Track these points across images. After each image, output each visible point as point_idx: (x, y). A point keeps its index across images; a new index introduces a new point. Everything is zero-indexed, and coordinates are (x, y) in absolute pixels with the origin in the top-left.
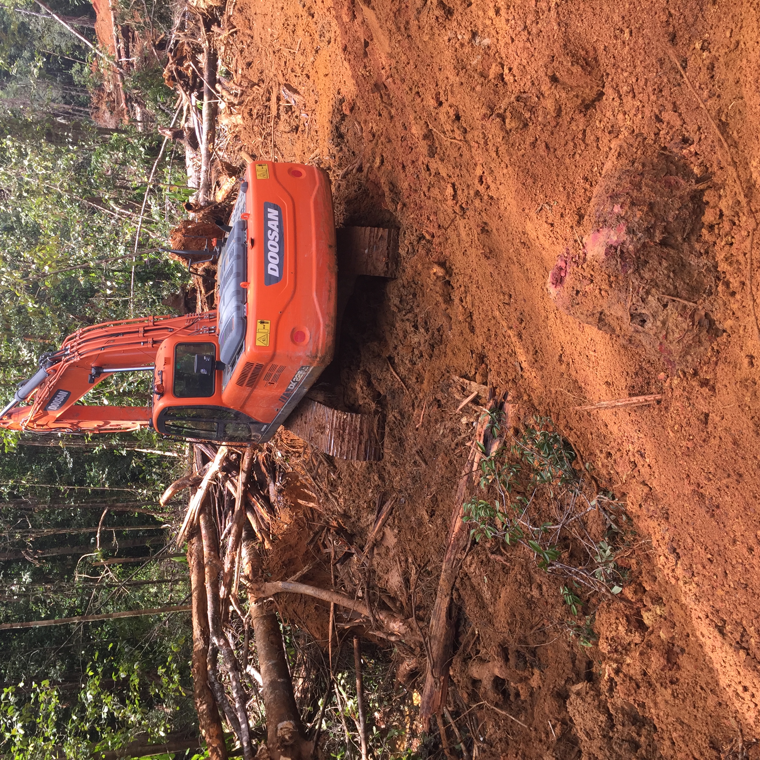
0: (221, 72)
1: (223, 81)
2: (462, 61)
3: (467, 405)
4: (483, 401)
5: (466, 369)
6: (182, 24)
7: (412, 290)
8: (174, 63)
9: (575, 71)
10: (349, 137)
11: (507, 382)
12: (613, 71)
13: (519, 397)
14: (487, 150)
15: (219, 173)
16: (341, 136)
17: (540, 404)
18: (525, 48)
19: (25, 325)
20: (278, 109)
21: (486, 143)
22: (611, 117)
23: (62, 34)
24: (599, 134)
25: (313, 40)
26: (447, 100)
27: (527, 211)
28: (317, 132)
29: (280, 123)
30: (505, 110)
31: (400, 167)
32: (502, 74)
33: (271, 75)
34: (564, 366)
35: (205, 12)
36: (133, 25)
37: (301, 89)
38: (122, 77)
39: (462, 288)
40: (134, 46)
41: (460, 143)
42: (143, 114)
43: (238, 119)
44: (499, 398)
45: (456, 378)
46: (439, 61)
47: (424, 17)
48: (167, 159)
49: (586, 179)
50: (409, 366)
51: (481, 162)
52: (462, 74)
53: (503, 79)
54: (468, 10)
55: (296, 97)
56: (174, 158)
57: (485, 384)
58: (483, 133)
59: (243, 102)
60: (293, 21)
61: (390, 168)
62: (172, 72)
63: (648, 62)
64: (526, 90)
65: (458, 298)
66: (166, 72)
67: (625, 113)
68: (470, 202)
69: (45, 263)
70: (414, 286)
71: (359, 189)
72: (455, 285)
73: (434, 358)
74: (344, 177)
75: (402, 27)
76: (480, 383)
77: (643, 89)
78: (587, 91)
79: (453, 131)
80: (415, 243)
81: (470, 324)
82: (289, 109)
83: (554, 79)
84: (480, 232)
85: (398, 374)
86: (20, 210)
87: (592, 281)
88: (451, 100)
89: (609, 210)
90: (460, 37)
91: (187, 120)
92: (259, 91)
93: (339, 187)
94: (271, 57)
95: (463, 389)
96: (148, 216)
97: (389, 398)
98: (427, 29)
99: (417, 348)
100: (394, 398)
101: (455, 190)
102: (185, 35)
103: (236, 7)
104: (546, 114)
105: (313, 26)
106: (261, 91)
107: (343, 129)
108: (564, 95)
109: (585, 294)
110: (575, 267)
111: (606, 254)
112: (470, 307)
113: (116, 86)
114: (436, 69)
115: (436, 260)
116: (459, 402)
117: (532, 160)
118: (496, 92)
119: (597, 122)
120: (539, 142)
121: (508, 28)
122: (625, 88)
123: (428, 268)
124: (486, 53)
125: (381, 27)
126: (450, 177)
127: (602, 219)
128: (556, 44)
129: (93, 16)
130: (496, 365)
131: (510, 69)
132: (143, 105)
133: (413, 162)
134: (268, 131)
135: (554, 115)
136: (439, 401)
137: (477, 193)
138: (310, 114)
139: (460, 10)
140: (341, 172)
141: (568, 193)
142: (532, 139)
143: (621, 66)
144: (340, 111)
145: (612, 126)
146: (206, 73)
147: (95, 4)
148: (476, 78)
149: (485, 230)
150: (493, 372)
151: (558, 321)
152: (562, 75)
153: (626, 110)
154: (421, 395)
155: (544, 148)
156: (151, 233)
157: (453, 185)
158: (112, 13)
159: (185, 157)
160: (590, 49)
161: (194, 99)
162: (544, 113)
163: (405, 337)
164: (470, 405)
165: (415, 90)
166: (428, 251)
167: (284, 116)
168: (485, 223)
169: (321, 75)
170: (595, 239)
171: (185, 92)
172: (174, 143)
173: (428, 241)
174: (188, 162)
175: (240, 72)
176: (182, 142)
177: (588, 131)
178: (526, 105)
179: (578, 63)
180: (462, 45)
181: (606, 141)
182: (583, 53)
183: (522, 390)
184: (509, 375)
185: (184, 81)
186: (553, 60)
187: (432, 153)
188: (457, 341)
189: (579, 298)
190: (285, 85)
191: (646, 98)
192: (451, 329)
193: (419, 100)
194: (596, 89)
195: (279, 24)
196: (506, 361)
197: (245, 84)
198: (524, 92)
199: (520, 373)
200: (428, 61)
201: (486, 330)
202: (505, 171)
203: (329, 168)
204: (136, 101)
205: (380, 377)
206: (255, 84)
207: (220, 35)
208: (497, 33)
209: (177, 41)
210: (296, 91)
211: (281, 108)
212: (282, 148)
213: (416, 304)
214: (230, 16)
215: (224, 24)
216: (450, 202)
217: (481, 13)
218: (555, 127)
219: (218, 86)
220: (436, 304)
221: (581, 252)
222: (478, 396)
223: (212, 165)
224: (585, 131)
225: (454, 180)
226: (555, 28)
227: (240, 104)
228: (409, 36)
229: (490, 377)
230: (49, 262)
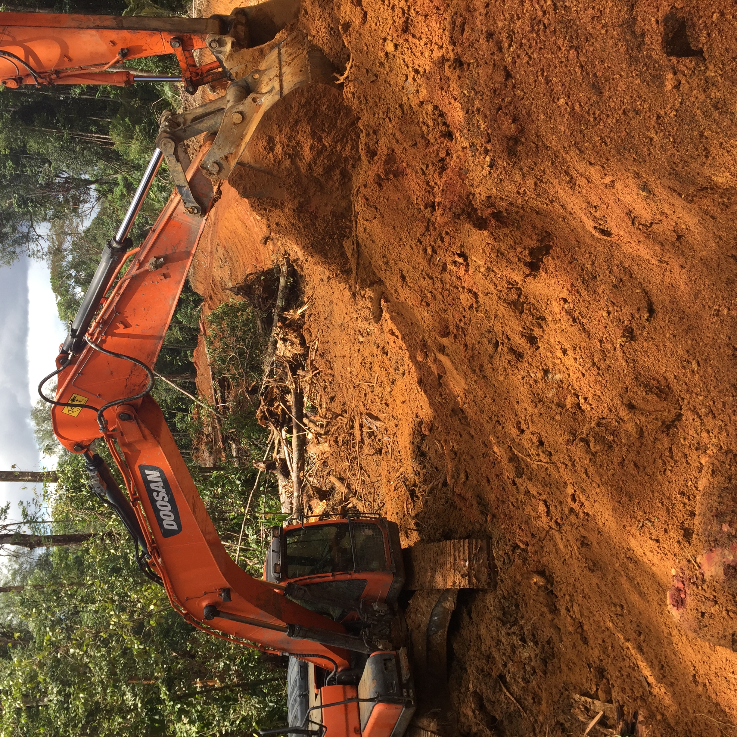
0: (307, 407)
1: (309, 414)
2: (538, 394)
3: (594, 727)
4: (611, 722)
5: (587, 685)
6: (271, 371)
7: (514, 601)
8: (265, 404)
9: (650, 399)
10: (431, 454)
11: (635, 700)
12: (688, 396)
13: (651, 716)
14: (576, 471)
15: (310, 498)
16: (423, 454)
17: (677, 723)
18: (597, 382)
19: (130, 666)
20: (362, 435)
21: (573, 465)
22: (695, 435)
23: (168, 390)
24: (687, 451)
25: (388, 373)
26: (528, 428)
27: (628, 528)
28: (399, 452)
29: (364, 447)
30: (588, 435)
31: (485, 481)
32: (578, 404)
33: (353, 406)
34: (700, 688)
35: (291, 359)
36: (229, 376)
37: (382, 416)
38: (220, 422)
39: (567, 597)
40: (229, 393)
41: (547, 465)
42: (238, 450)
43: (325, 447)
44: (629, 718)
45: (577, 697)
46: (515, 395)
47: (496, 362)
48: (261, 488)
49: (682, 494)
50: (523, 684)
51: (571, 481)
52: (540, 405)
53: (580, 408)
54: (537, 353)
55: (378, 423)
56: (268, 487)
57: (610, 701)
58: (569, 456)
59: (329, 431)
60: (370, 359)
61: (475, 482)
62: (264, 412)
63: (721, 387)
64: (605, 416)
65: (564, 607)
66: (258, 412)
67: (708, 432)
68: (565, 517)
69: (151, 601)
70: (515, 596)
71: (447, 503)
72: (558, 594)
73: (548, 675)
74: (431, 492)
75: (477, 369)
76: (604, 702)
77: (722, 410)
78: (666, 414)
79: (538, 455)
80: (510, 553)
81: (581, 635)
82: (372, 434)
83: (631, 407)
84: (579, 546)
85: (512, 694)
86: (128, 551)
87: (716, 602)
88: (532, 428)
89: (718, 529)
90: (533, 375)
91: (278, 452)
92: (343, 420)
93: (427, 502)
94: (352, 391)
95: (587, 709)
96: (245, 545)
97: (506, 723)
98: (501, 370)
99: (529, 664)
100: (511, 722)
101: (547, 507)
102: (275, 380)
103: (318, 353)
104: (629, 436)
105: (388, 362)
106: (345, 420)
107: (424, 448)
108: (643, 419)
109: (711, 616)
110: (694, 588)
111: (725, 574)
112: (578, 616)
113: (214, 428)
114: (514, 403)
115: (535, 569)
116: (585, 724)
117: (623, 478)
118: (575, 419)
119: (682, 440)
120: (626, 462)
121: (577, 365)
122: (703, 410)
123: (528, 578)
124: (560, 387)
125: (456, 369)
126: (540, 494)
127: (712, 539)
128: (627, 377)
129: (194, 372)
130: (619, 681)
131: (585, 399)
132: (238, 442)
133: (497, 475)
134: (354, 455)
135: (637, 436)
136: (562, 724)
137: (572, 510)
138: (391, 436)
139: (529, 353)
140: (426, 488)
141: (667, 508)
142: (620, 459)
143: (695, 391)
144: (419, 432)
145: (698, 443)
146: (294, 410)
147: (195, 362)
148: (554, 408)
149: (584, 543)
150: (616, 688)
151: (684, 638)
152: (638, 402)
153: (709, 428)
154: (541, 718)
155: (633, 467)
156: (248, 561)
157: (545, 502)
158: (210, 368)
159: (278, 486)
160: (661, 379)
161: (284, 433)
162: (626, 435)
163: (514, 652)
164: (598, 727)
165: (495, 419)
166: (525, 560)
167: (367, 441)
168: (584, 537)
169: (398, 402)
170: (709, 559)
171: (276, 428)
172: (267, 473)
173: (523, 550)
174: (281, 490)
175: (324, 406)
176: (274, 472)
177: (674, 448)
178: (607, 429)
179: (652, 392)
180: (536, 381)
181: (695, 457)
182: (655, 383)
183: (653, 708)
184: (636, 692)
185: (275, 419)
186: (627, 392)
187: (520, 473)
188: (571, 654)
189: (706, 620)
190: (367, 414)
191: (727, 418)
192: (561, 641)
193: (500, 428)
194: (673, 411)
195: (357, 363)
196: (629, 676)
197: (329, 415)
198: (603, 418)
199: (648, 689)
200: (505, 396)
201: (600, 642)
202: (598, 490)
203: (415, 485)
204: (232, 439)
205: (493, 699)
206: (338, 415)
207: (304, 377)
208: (568, 369)
209: (267, 386)
210: (377, 419)
211: (364, 434)
212: (368, 469)
213: (520, 615)
214: (313, 361)
215: (308, 367)
216: (544, 519)
217: (549, 354)
218: (640, 447)
219: (305, 420)
220: (541, 615)
221: (698, 573)
222: (604, 717)
223: (303, 491)
224: (671, 449)
225: (544, 497)
226: (624, 364)
227: (326, 433)
228: (484, 377)
229: (614, 694)
230: (155, 601)
